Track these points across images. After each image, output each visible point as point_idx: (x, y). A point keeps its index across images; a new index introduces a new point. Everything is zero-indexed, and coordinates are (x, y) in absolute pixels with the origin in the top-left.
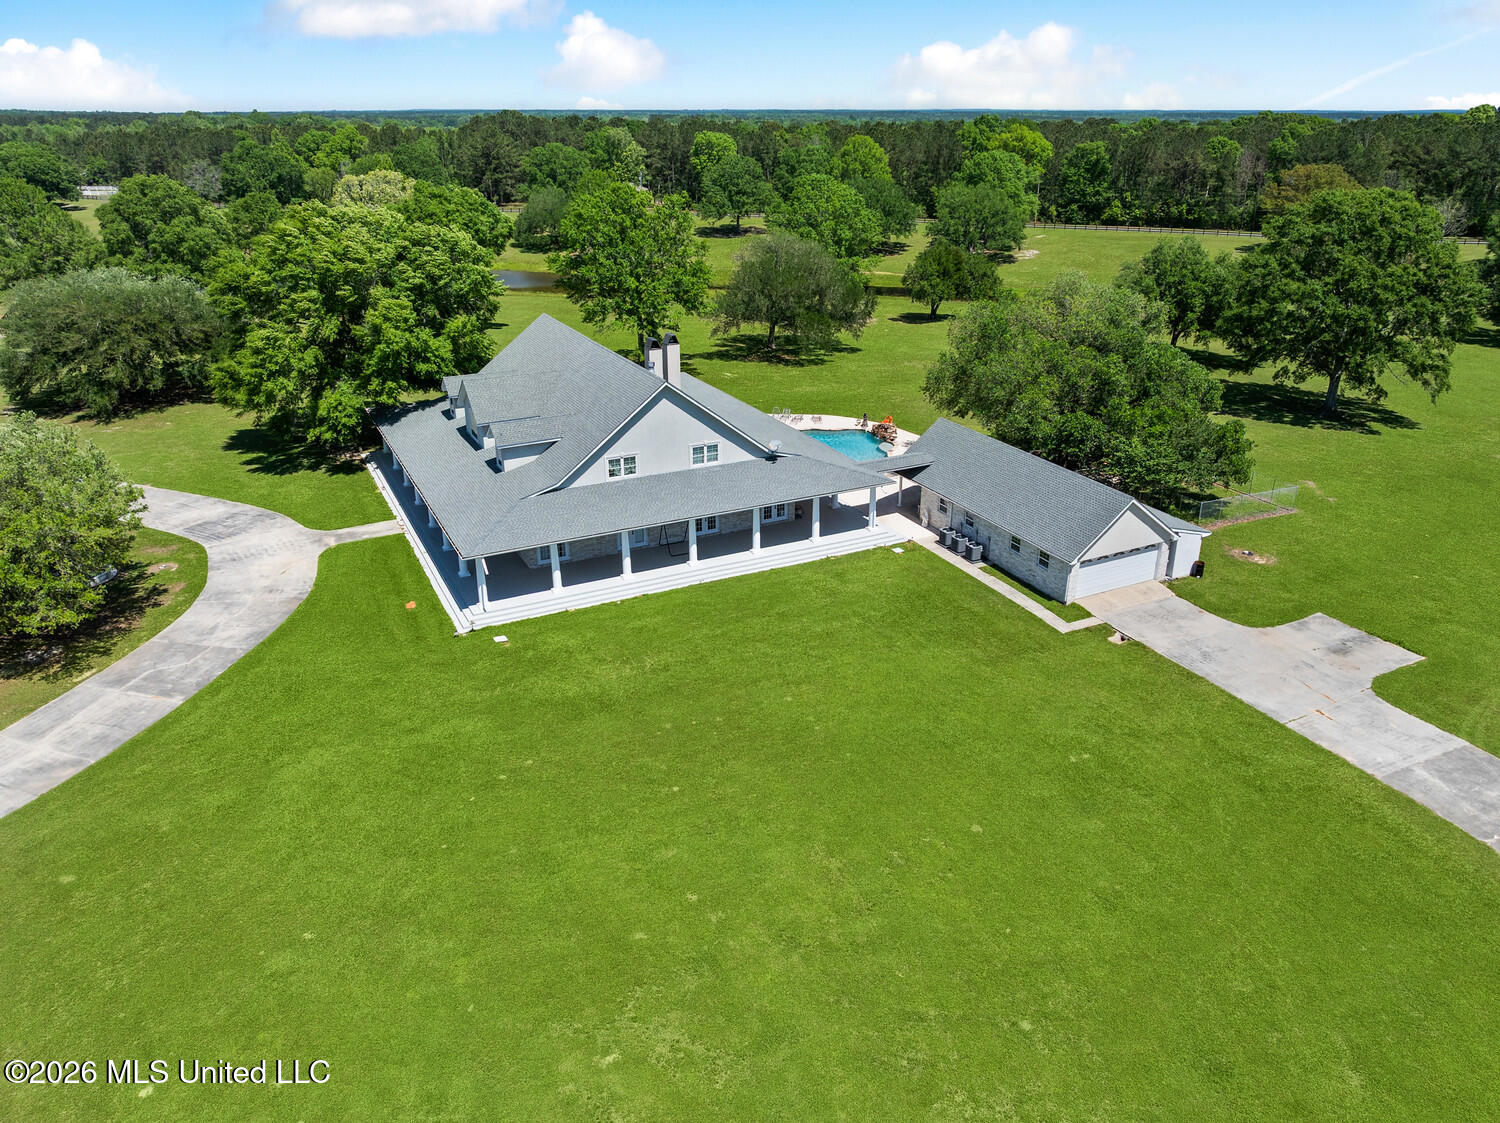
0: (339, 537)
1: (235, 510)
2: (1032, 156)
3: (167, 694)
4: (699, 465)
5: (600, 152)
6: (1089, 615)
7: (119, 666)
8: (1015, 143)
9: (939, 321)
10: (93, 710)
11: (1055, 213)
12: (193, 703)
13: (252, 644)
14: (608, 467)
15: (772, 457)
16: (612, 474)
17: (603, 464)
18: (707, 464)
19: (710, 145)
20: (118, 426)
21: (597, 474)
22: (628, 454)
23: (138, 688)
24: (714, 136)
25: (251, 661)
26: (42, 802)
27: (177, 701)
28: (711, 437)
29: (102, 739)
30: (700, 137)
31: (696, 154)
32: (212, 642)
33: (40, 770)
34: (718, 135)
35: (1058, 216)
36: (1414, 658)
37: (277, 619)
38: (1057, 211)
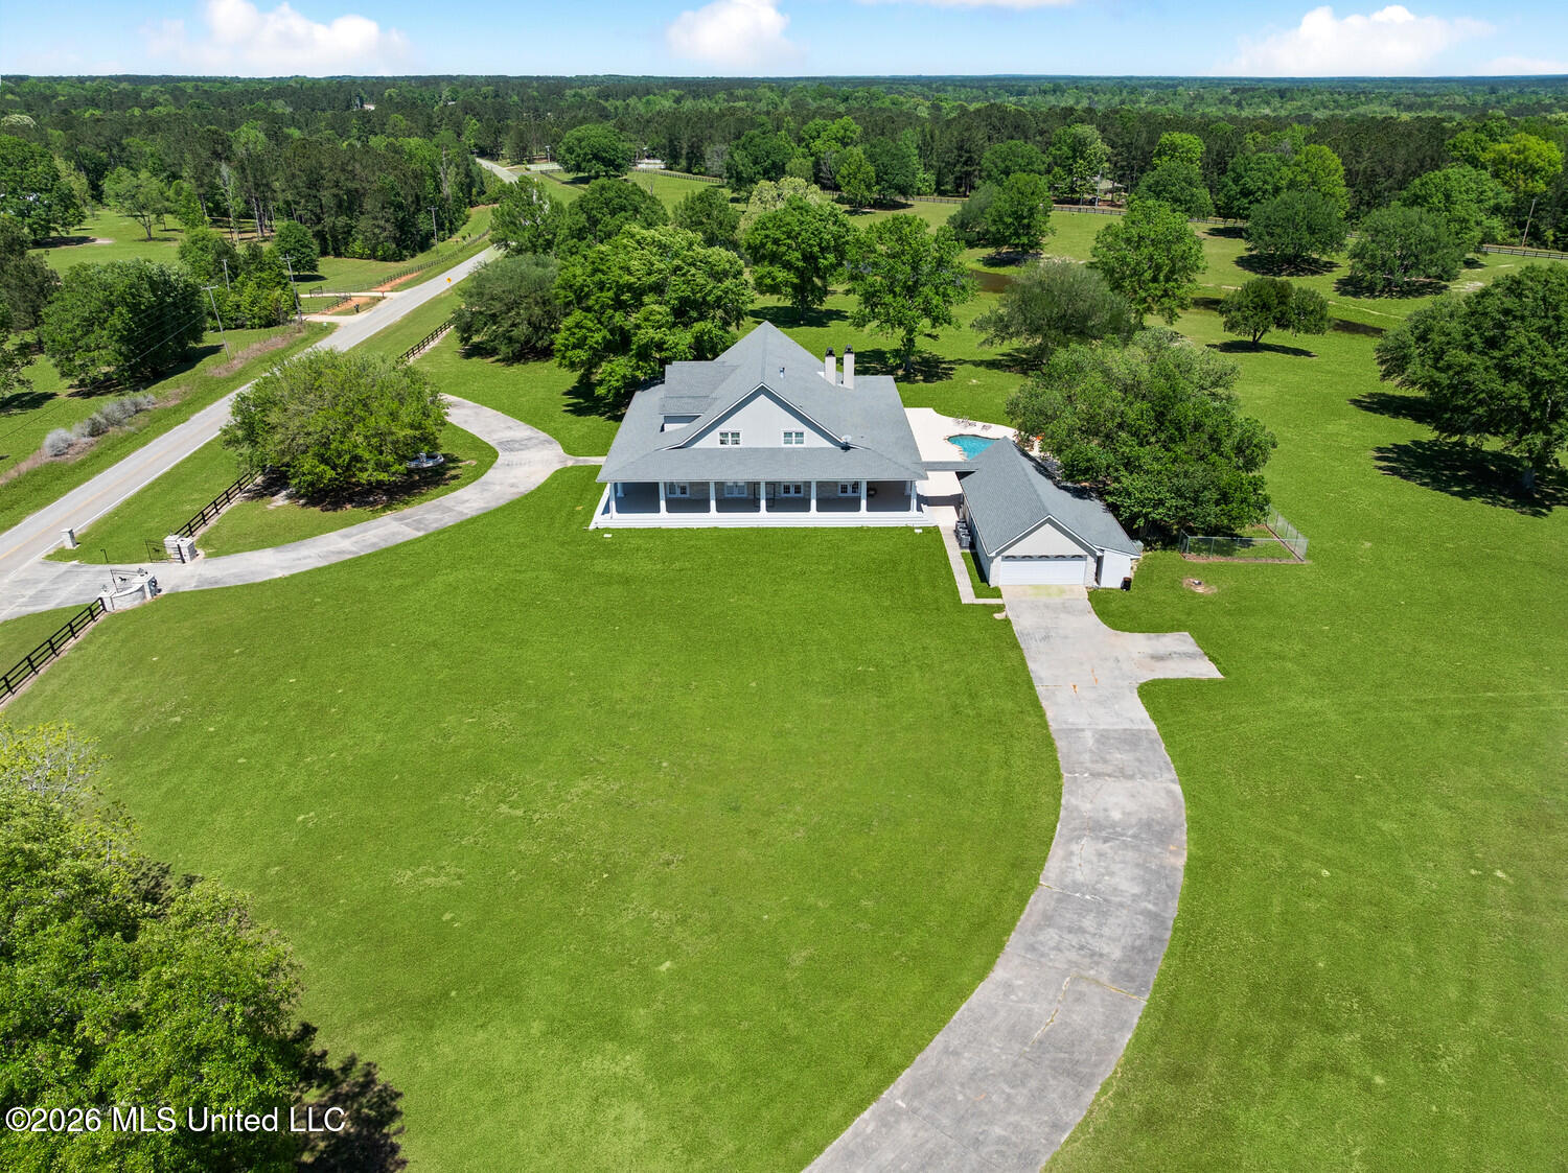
0: (577, 461)
1: (533, 435)
2: (1535, 171)
3: (418, 530)
4: (789, 446)
5: (1065, 148)
6: (1000, 596)
7: (407, 511)
8: (1514, 156)
9: (1257, 351)
10: (381, 531)
11: (1552, 238)
12: (426, 537)
13: (480, 512)
14: (719, 437)
15: (846, 447)
16: (722, 442)
17: (715, 435)
18: (794, 445)
19: (1174, 147)
20: (516, 368)
21: (711, 441)
22: (735, 430)
23: (407, 525)
24: (1177, 137)
25: (473, 520)
26: (329, 567)
27: (421, 534)
28: (798, 426)
29: (374, 544)
30: (1165, 138)
31: (1159, 155)
32: (459, 508)
33: (339, 553)
34: (1184, 136)
35: (1554, 242)
36: (1218, 675)
37: (502, 502)
38: (1554, 235)
